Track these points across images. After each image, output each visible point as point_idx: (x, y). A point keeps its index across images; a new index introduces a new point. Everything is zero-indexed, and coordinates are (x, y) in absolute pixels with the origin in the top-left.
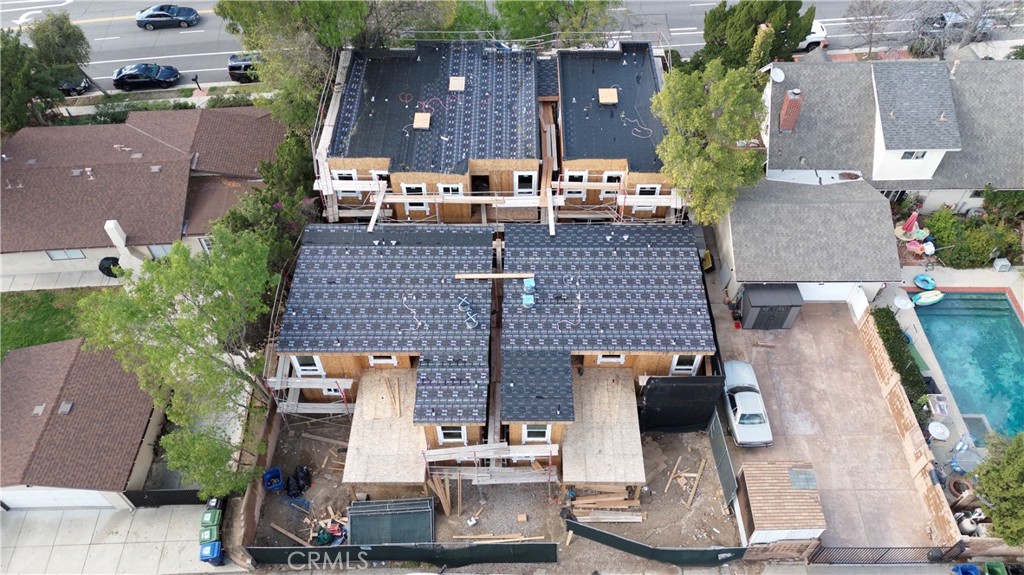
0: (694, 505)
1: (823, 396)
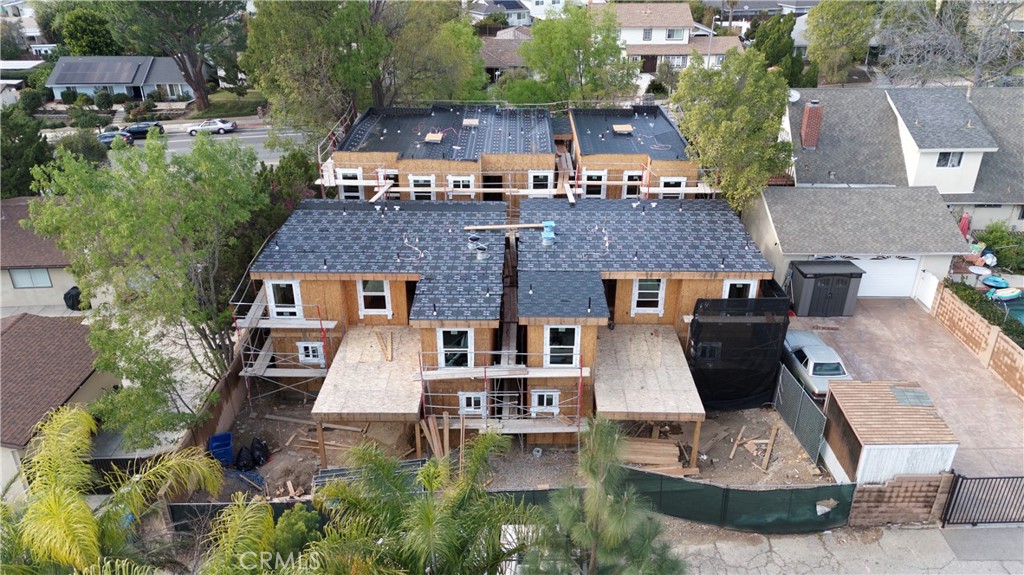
0: (771, 469)
1: (910, 367)
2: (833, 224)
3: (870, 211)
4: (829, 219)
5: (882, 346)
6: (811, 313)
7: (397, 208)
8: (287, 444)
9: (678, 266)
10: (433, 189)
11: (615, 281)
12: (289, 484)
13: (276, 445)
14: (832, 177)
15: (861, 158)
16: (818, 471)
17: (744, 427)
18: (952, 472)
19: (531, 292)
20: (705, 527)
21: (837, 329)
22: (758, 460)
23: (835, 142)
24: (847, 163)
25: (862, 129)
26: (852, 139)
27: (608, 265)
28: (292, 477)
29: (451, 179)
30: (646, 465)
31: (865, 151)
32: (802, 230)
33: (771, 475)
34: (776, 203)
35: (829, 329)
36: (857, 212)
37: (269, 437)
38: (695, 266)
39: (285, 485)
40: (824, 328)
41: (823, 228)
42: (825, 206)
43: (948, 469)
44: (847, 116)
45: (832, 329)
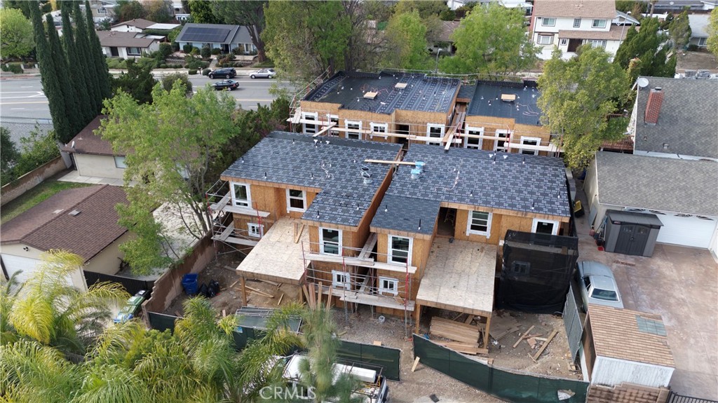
0: (540, 360)
1: (681, 303)
2: (647, 185)
3: (681, 178)
4: (645, 181)
5: (665, 283)
6: (618, 250)
7: (328, 142)
8: (231, 286)
9: (500, 204)
10: (360, 131)
11: (456, 209)
12: (224, 312)
13: (225, 286)
14: (665, 148)
15: (693, 135)
16: (574, 368)
17: (533, 327)
18: (669, 387)
19: (386, 210)
20: (478, 391)
21: (633, 265)
22: (533, 352)
23: (673, 121)
24: (680, 138)
25: (698, 112)
26: (688, 120)
27: (449, 198)
28: (227, 308)
29: (372, 125)
30: (454, 341)
31: (698, 130)
32: (619, 187)
33: (539, 364)
34: (604, 165)
35: (626, 264)
36: (670, 178)
37: (222, 280)
38: (512, 206)
39: (221, 312)
40: (622, 263)
41: (638, 187)
42: (644, 171)
43: (666, 385)
44: (687, 101)
45: (630, 265)
